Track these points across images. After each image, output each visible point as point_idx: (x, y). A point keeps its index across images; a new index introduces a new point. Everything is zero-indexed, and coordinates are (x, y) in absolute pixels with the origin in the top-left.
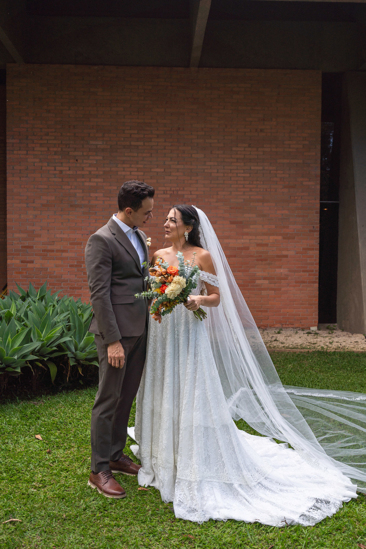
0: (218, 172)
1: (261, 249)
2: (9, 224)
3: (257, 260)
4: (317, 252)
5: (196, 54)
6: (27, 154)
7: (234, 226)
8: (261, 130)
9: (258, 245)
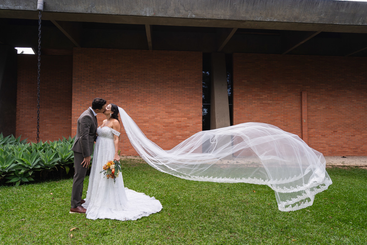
0: (160, 92)
1: (179, 123)
2: (73, 113)
3: (177, 128)
4: (202, 124)
5: (150, 45)
6: (81, 84)
7: (167, 114)
8: (178, 75)
9: (177, 121)
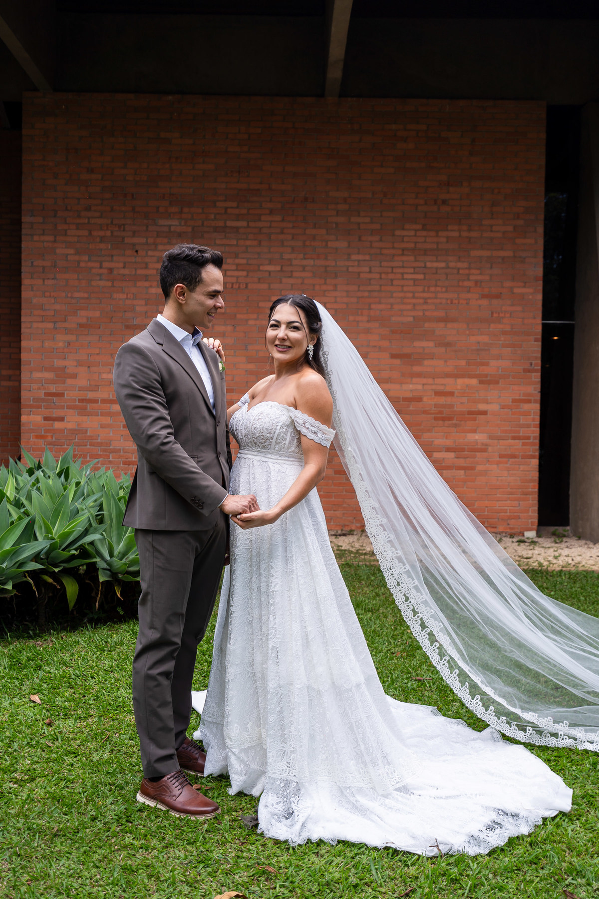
0: (370, 272)
1: (442, 400)
2: (24, 356)
3: (436, 419)
4: (537, 406)
5: (335, 73)
6: (55, 241)
7: (397, 362)
8: (444, 202)
9: (438, 393)
